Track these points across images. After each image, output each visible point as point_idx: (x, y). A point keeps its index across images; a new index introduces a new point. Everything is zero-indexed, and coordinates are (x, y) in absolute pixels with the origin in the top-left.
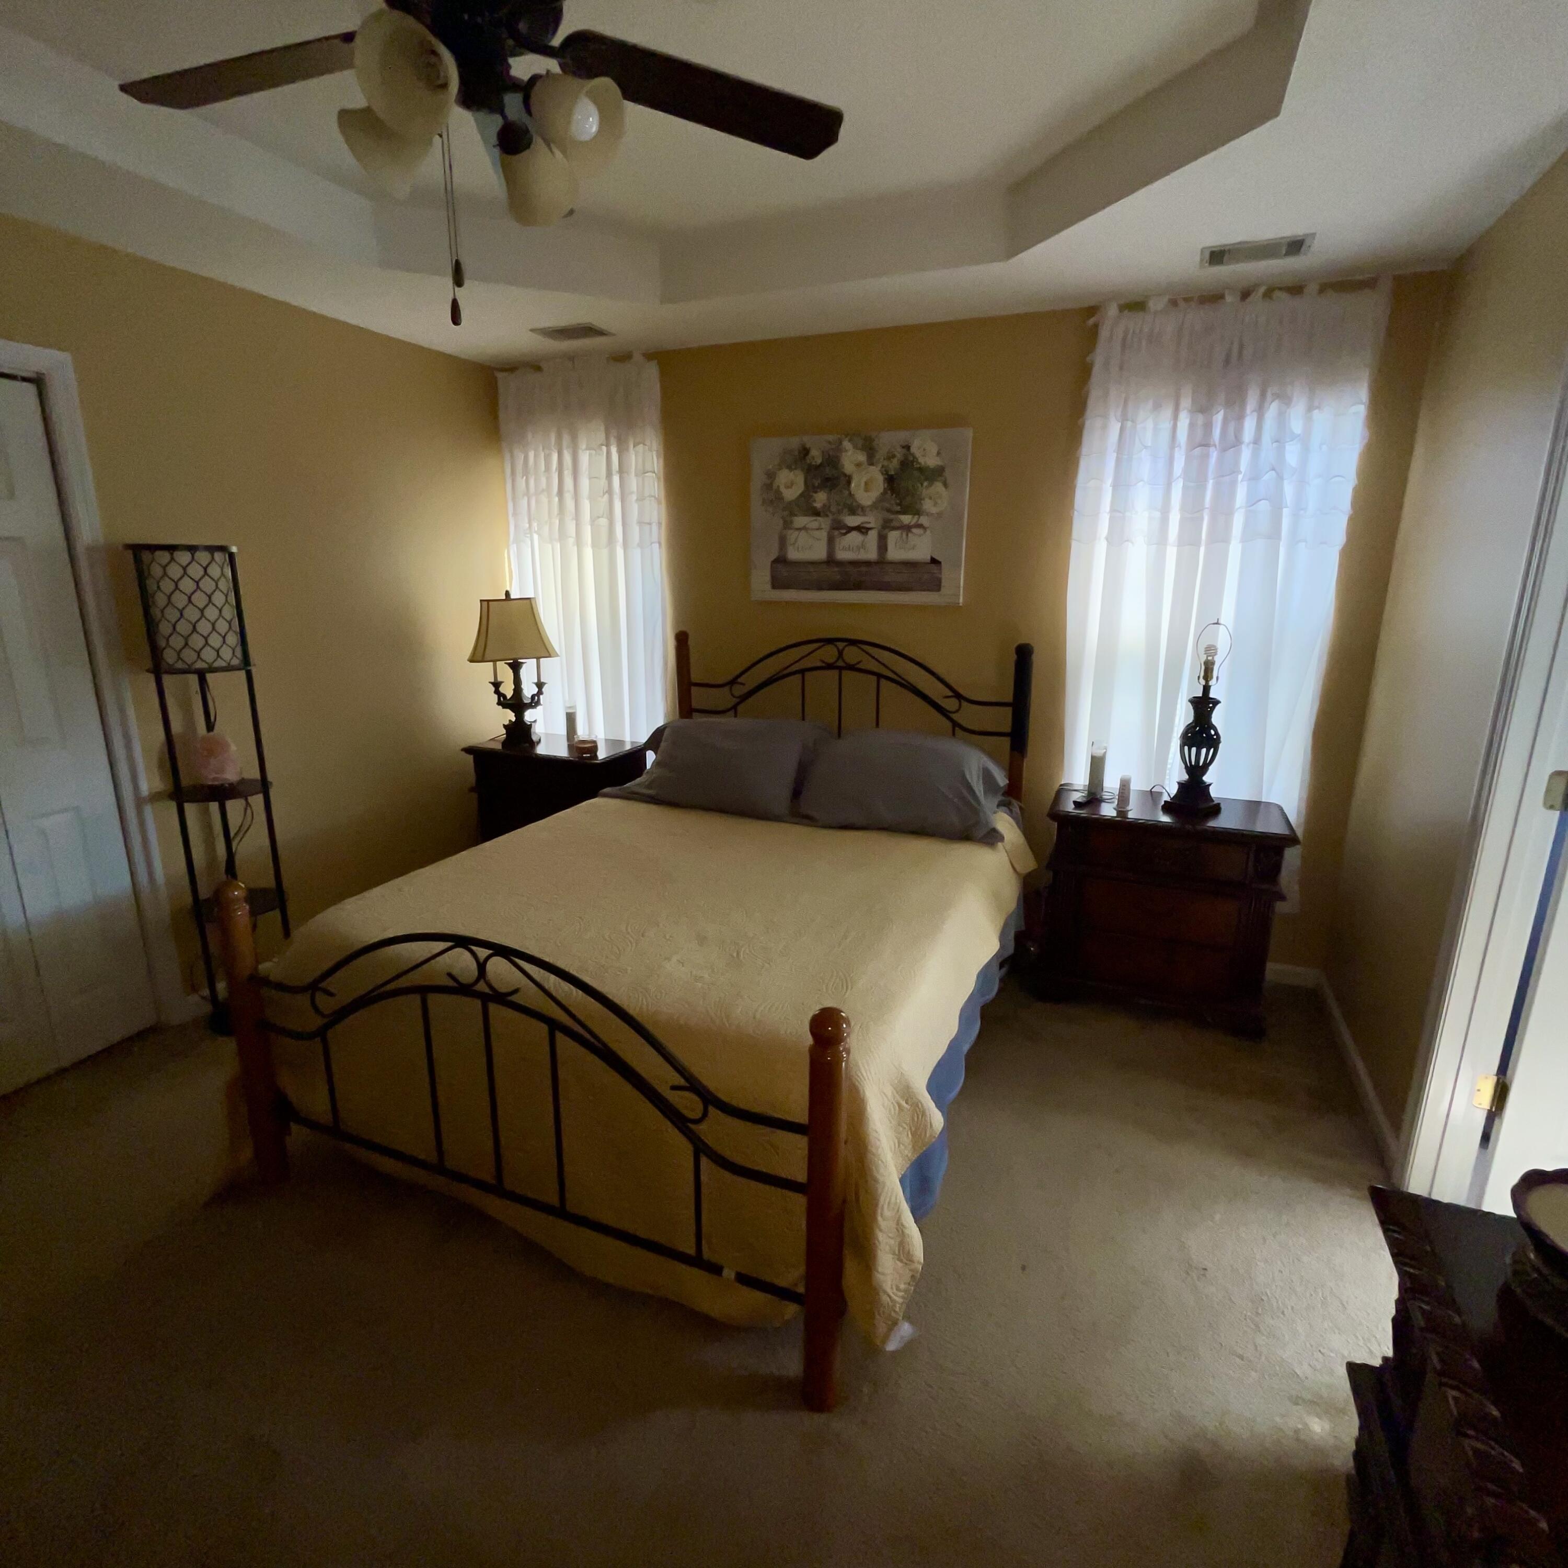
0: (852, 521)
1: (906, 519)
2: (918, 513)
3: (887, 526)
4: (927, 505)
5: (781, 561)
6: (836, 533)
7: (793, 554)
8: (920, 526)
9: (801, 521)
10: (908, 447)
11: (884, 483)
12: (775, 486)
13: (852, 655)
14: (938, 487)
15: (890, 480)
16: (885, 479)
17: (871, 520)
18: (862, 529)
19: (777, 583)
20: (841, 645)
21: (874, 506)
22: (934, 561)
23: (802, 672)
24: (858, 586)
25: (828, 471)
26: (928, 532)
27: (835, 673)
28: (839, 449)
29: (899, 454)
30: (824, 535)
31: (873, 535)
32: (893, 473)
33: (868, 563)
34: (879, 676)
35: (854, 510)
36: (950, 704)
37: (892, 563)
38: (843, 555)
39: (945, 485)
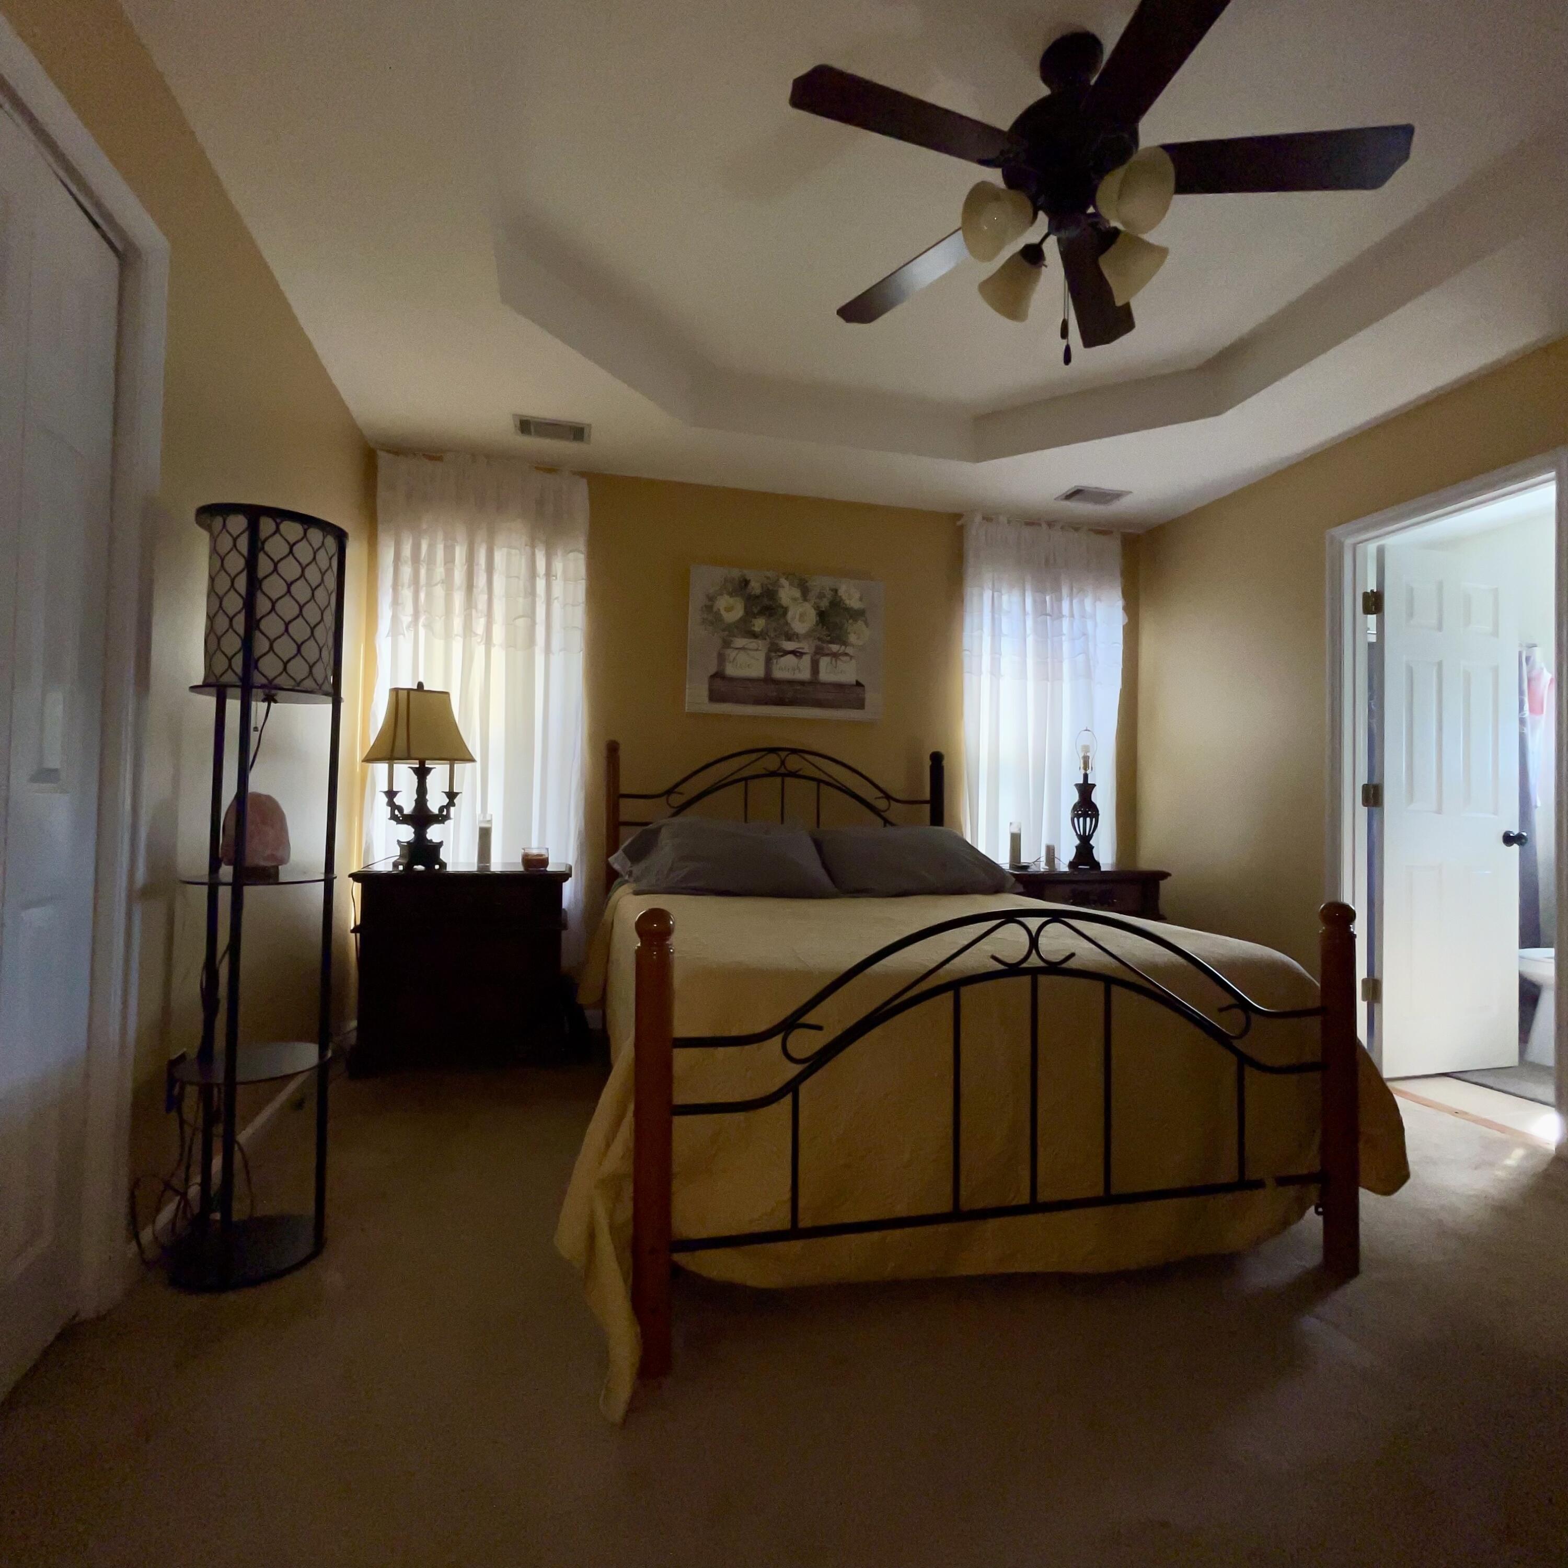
0: (789, 646)
1: (835, 648)
2: (844, 643)
3: (819, 652)
4: (852, 638)
5: (719, 675)
6: (773, 654)
7: (730, 671)
8: (846, 654)
9: (740, 642)
10: (836, 591)
11: (816, 618)
12: (715, 609)
13: (794, 763)
14: (860, 623)
15: (822, 616)
16: (817, 614)
17: (806, 646)
18: (796, 653)
19: (715, 697)
20: (783, 754)
21: (808, 635)
22: (858, 684)
23: (746, 779)
24: (792, 703)
25: (766, 602)
26: (853, 661)
27: (779, 780)
28: (776, 583)
29: (829, 594)
30: (761, 656)
31: (807, 659)
32: (824, 609)
33: (802, 683)
34: (819, 781)
35: (791, 636)
36: (882, 804)
37: (824, 684)
38: (778, 674)
39: (867, 625)
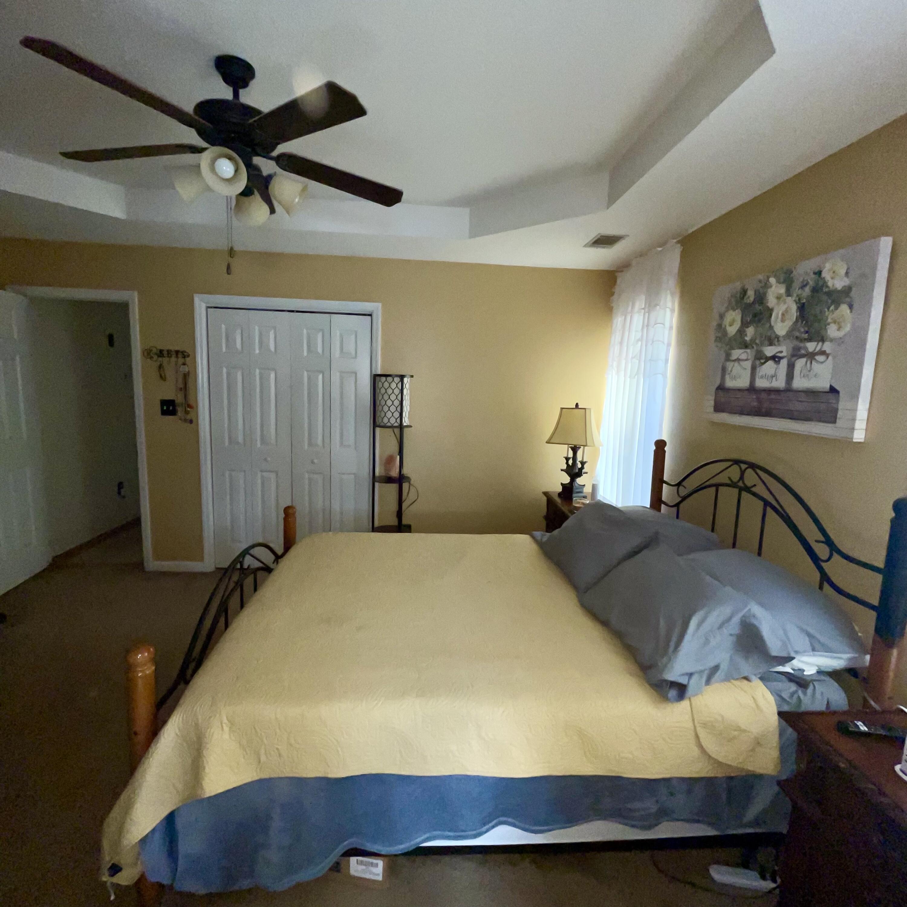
0: (769, 351)
1: (811, 346)
2: (823, 340)
3: (796, 354)
4: (832, 331)
5: (721, 388)
6: (758, 362)
7: (730, 383)
8: (823, 353)
9: (737, 353)
10: (819, 273)
11: (797, 312)
12: (723, 326)
13: (751, 477)
14: (844, 308)
15: (802, 308)
16: (798, 308)
17: (783, 349)
18: (776, 359)
19: (718, 408)
20: (744, 466)
21: (789, 335)
22: (833, 390)
23: (717, 486)
24: (768, 414)
25: (758, 307)
26: (830, 358)
27: (737, 492)
28: (767, 285)
29: (811, 280)
30: (748, 365)
31: (784, 363)
32: (804, 301)
33: (777, 391)
34: (767, 503)
35: (772, 340)
36: (822, 550)
37: (798, 391)
38: (761, 383)
39: (851, 307)
